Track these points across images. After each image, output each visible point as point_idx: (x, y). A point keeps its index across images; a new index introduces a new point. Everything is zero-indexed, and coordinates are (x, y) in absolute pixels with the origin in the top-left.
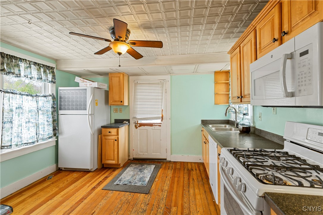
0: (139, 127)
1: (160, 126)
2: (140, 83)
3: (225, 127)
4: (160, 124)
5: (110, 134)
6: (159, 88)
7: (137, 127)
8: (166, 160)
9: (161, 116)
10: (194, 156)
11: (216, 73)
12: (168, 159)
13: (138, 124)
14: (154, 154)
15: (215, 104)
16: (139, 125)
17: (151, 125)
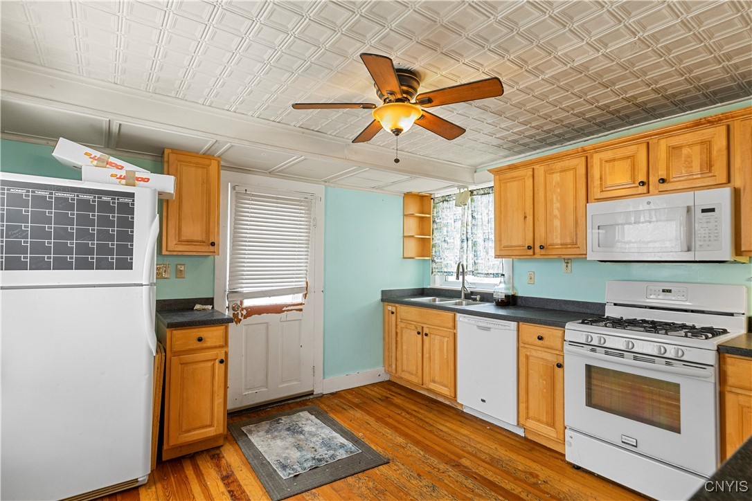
0: (245, 317)
1: (301, 310)
2: (253, 195)
3: (434, 300)
4: (301, 304)
5: (200, 345)
6: (301, 213)
7: (241, 320)
8: (312, 394)
9: (304, 284)
10: (369, 370)
11: (408, 195)
12: (317, 391)
13: (242, 309)
14: (283, 385)
15: (404, 258)
16: (244, 312)
17: (277, 309)
